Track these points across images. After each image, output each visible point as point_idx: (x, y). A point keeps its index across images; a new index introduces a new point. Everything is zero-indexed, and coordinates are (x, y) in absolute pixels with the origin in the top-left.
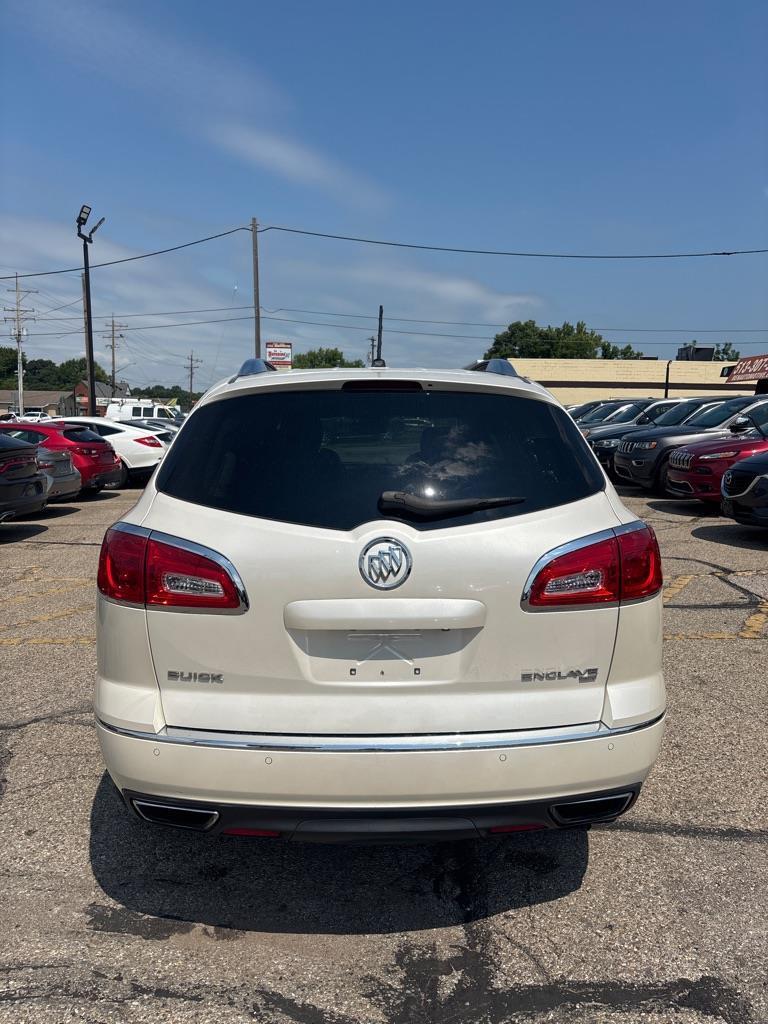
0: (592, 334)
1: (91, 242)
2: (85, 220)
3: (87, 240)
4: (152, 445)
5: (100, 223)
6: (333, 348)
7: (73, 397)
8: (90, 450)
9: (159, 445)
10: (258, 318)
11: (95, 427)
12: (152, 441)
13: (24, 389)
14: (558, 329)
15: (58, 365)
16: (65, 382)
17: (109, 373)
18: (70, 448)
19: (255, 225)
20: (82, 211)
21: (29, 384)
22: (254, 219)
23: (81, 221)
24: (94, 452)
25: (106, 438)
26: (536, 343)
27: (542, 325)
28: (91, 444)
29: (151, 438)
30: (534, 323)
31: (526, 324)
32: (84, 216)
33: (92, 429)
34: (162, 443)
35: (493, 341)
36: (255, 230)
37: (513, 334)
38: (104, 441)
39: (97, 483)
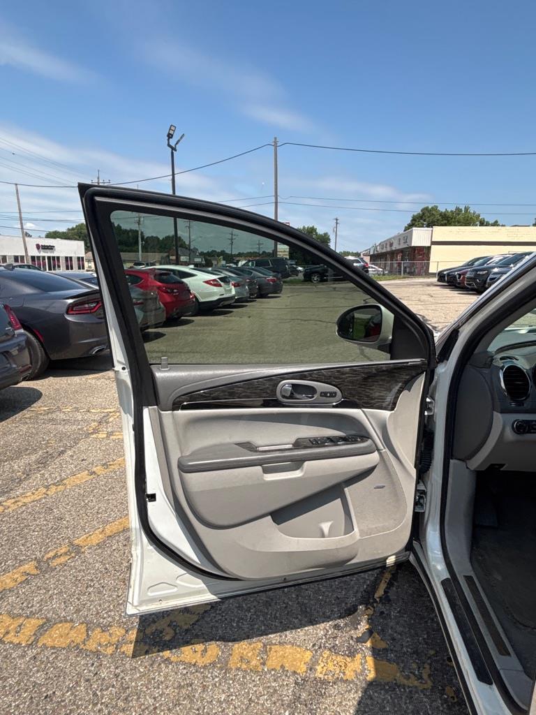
0: (474, 214)
1: (176, 151)
2: (172, 135)
3: (174, 149)
4: (215, 285)
5: (181, 138)
6: (311, 226)
7: (168, 256)
8: (172, 290)
9: (220, 286)
10: (276, 203)
11: (177, 273)
12: (215, 283)
13: (142, 252)
14: (452, 211)
15: (161, 239)
16: (165, 248)
17: (187, 243)
18: (159, 288)
19: (276, 142)
20: (170, 129)
21: (145, 249)
22: (275, 138)
23: (170, 136)
24: (175, 291)
25: (185, 280)
26: (438, 220)
27: (442, 209)
28: (174, 285)
29: (214, 280)
30: (437, 207)
31: (432, 208)
32: (172, 132)
33: (174, 274)
34: (222, 283)
35: (411, 219)
36: (276, 146)
37: (423, 214)
38: (183, 282)
39: (177, 314)
